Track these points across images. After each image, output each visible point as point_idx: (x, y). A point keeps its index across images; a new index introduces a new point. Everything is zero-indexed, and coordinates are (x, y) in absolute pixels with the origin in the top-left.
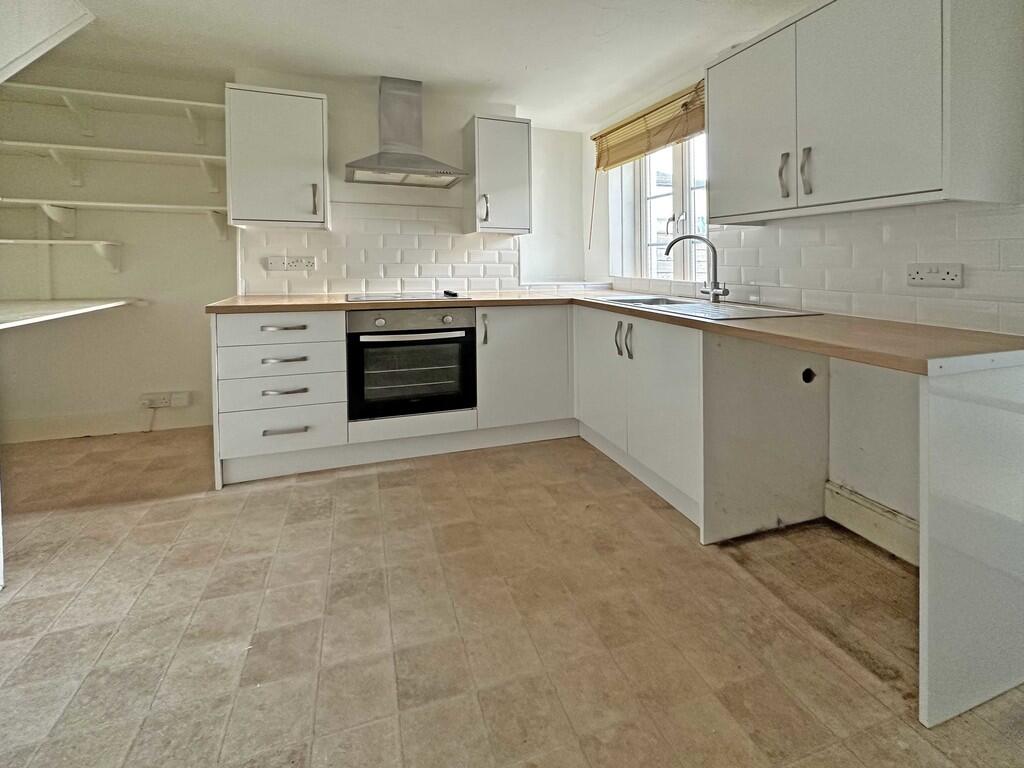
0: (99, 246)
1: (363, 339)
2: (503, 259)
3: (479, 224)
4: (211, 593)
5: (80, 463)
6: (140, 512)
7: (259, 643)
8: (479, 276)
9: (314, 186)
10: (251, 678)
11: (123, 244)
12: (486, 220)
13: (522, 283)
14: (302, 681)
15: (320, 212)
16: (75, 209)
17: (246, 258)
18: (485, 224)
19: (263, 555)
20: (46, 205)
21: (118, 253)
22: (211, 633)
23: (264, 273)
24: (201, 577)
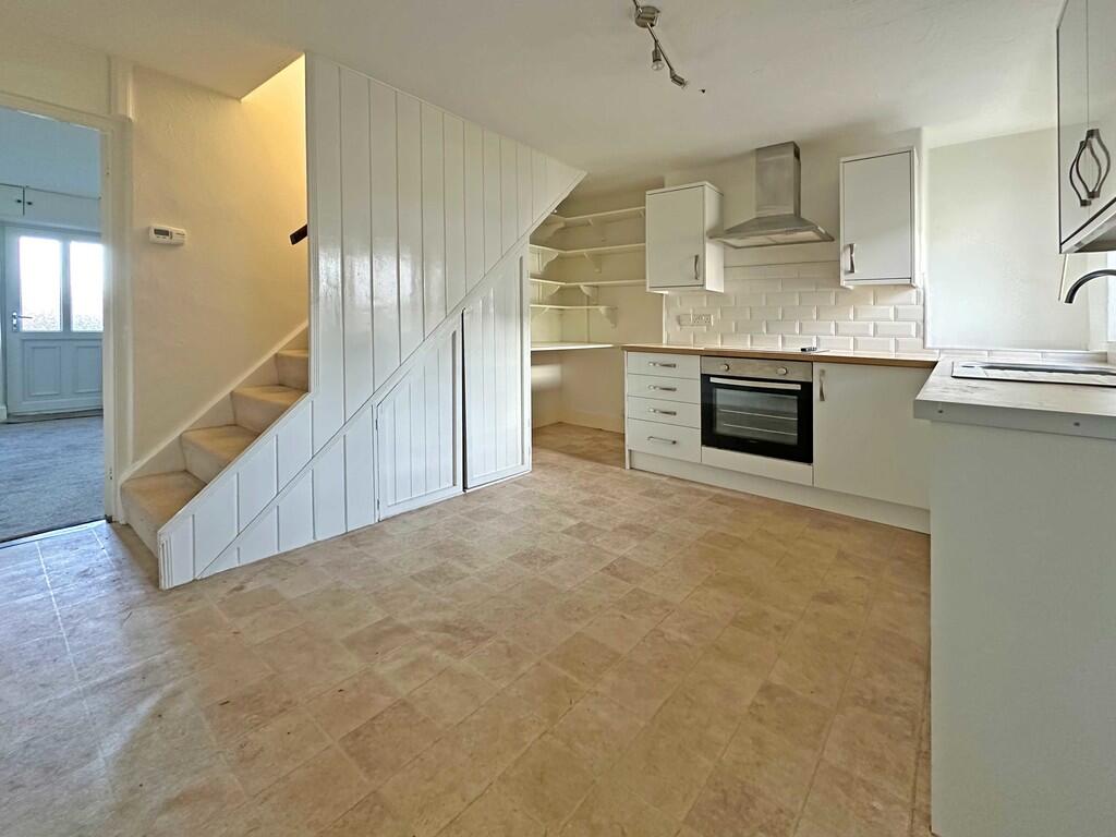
0: (602, 309)
1: (712, 380)
2: (900, 316)
3: (843, 276)
4: (584, 503)
5: (587, 440)
6: (589, 466)
7: (580, 525)
8: (868, 335)
9: (697, 257)
10: (567, 532)
11: (616, 308)
12: (852, 271)
13: (928, 345)
14: (581, 543)
15: (701, 278)
16: (597, 287)
17: (668, 316)
18: (851, 276)
19: (615, 500)
20: (582, 285)
21: (613, 313)
22: (569, 514)
23: (678, 328)
24: (585, 496)
